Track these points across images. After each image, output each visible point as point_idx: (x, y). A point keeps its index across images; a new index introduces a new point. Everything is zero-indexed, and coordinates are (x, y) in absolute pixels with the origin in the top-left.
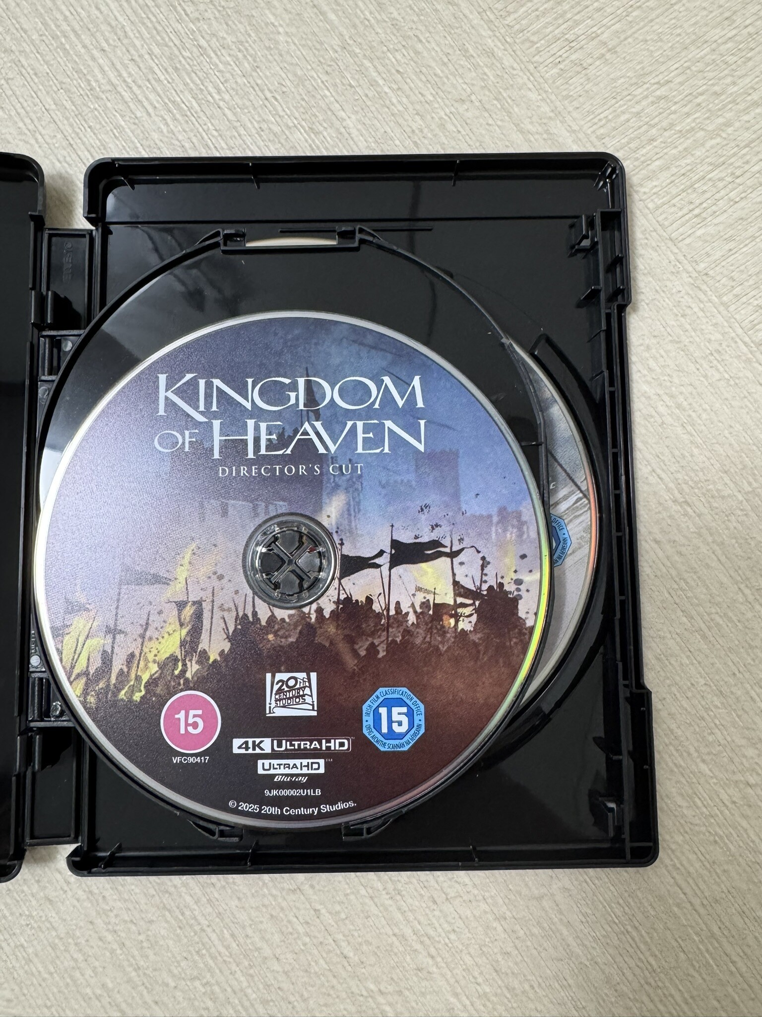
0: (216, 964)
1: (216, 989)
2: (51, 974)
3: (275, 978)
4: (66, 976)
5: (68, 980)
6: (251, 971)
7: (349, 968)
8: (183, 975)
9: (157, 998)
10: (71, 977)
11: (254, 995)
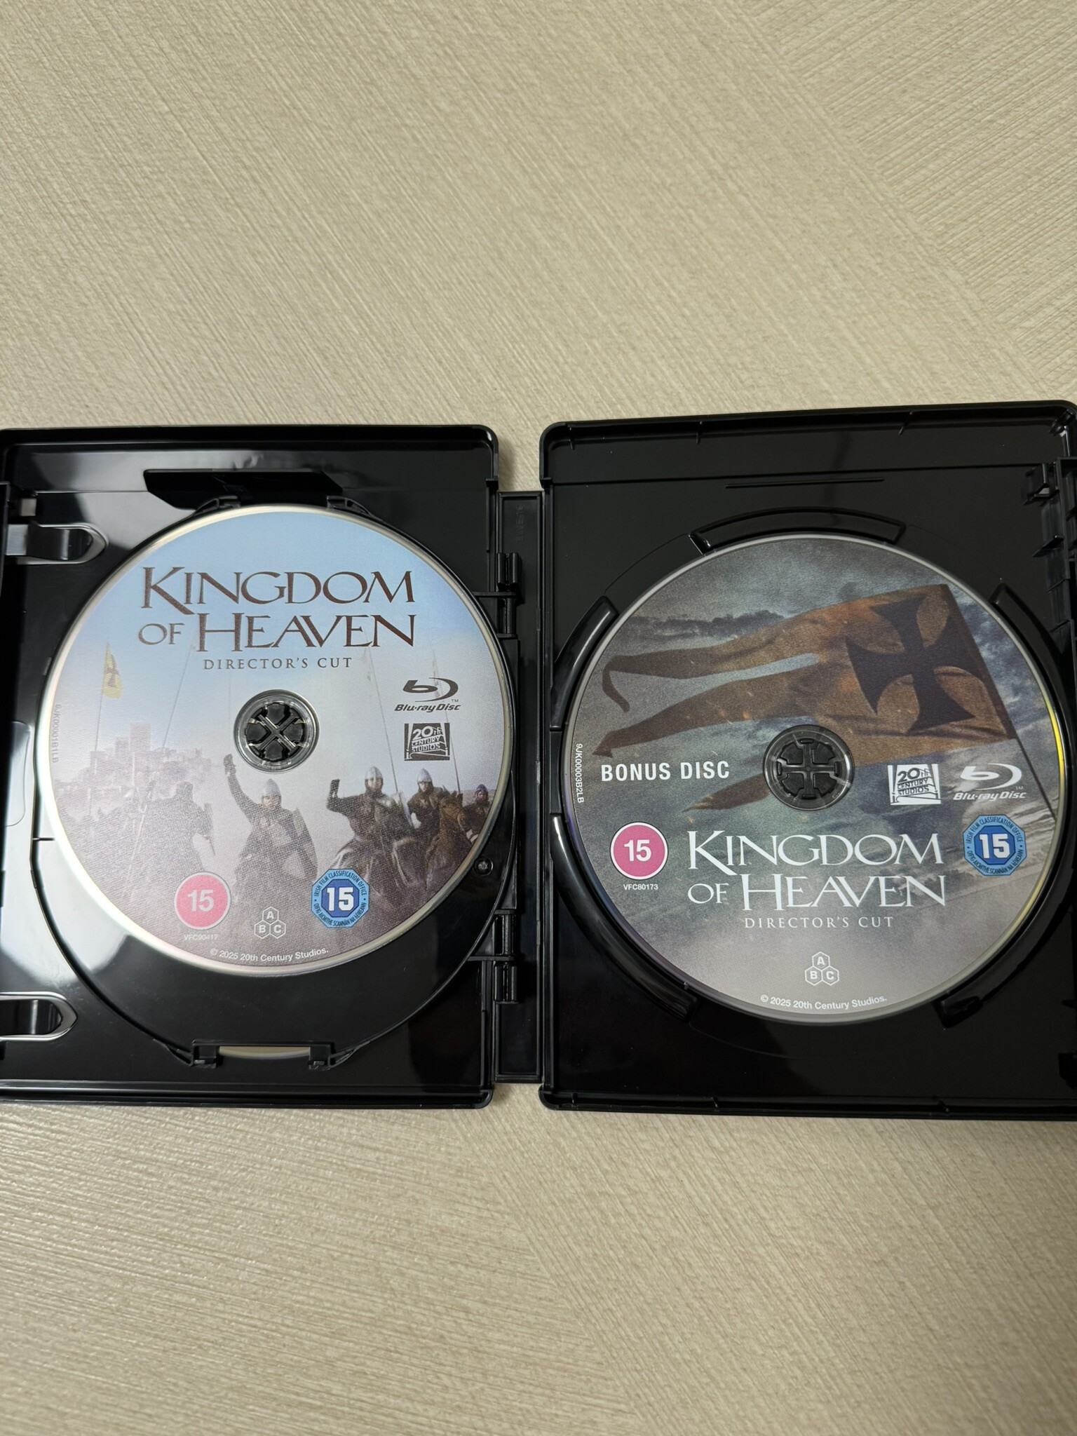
0: (803, 1333)
1: (804, 1357)
2: (640, 1338)
3: (862, 1350)
4: (654, 1341)
5: (657, 1345)
6: (838, 1342)
7: (935, 1342)
8: (771, 1344)
9: (745, 1366)
10: (660, 1342)
11: (842, 1366)
